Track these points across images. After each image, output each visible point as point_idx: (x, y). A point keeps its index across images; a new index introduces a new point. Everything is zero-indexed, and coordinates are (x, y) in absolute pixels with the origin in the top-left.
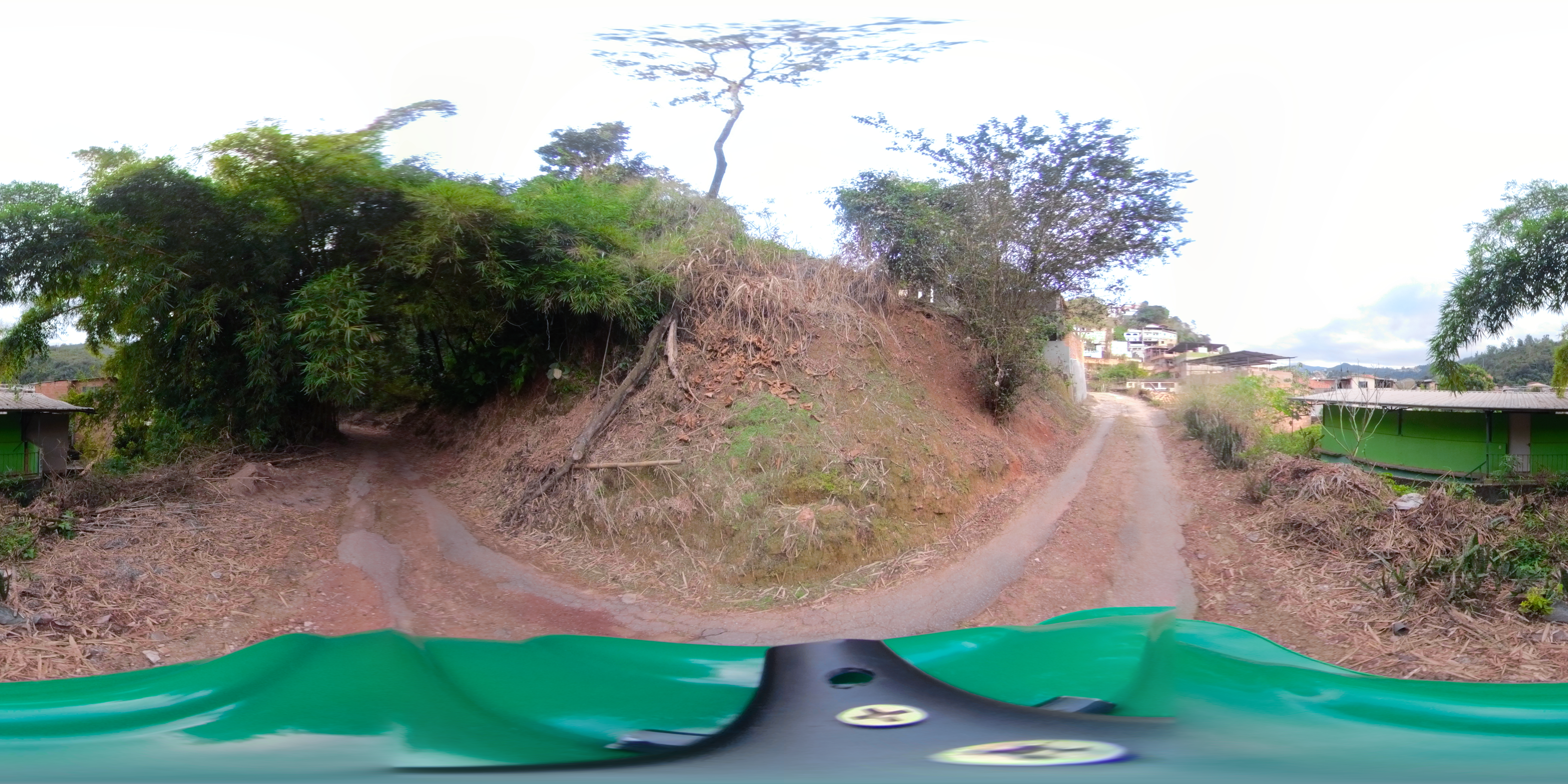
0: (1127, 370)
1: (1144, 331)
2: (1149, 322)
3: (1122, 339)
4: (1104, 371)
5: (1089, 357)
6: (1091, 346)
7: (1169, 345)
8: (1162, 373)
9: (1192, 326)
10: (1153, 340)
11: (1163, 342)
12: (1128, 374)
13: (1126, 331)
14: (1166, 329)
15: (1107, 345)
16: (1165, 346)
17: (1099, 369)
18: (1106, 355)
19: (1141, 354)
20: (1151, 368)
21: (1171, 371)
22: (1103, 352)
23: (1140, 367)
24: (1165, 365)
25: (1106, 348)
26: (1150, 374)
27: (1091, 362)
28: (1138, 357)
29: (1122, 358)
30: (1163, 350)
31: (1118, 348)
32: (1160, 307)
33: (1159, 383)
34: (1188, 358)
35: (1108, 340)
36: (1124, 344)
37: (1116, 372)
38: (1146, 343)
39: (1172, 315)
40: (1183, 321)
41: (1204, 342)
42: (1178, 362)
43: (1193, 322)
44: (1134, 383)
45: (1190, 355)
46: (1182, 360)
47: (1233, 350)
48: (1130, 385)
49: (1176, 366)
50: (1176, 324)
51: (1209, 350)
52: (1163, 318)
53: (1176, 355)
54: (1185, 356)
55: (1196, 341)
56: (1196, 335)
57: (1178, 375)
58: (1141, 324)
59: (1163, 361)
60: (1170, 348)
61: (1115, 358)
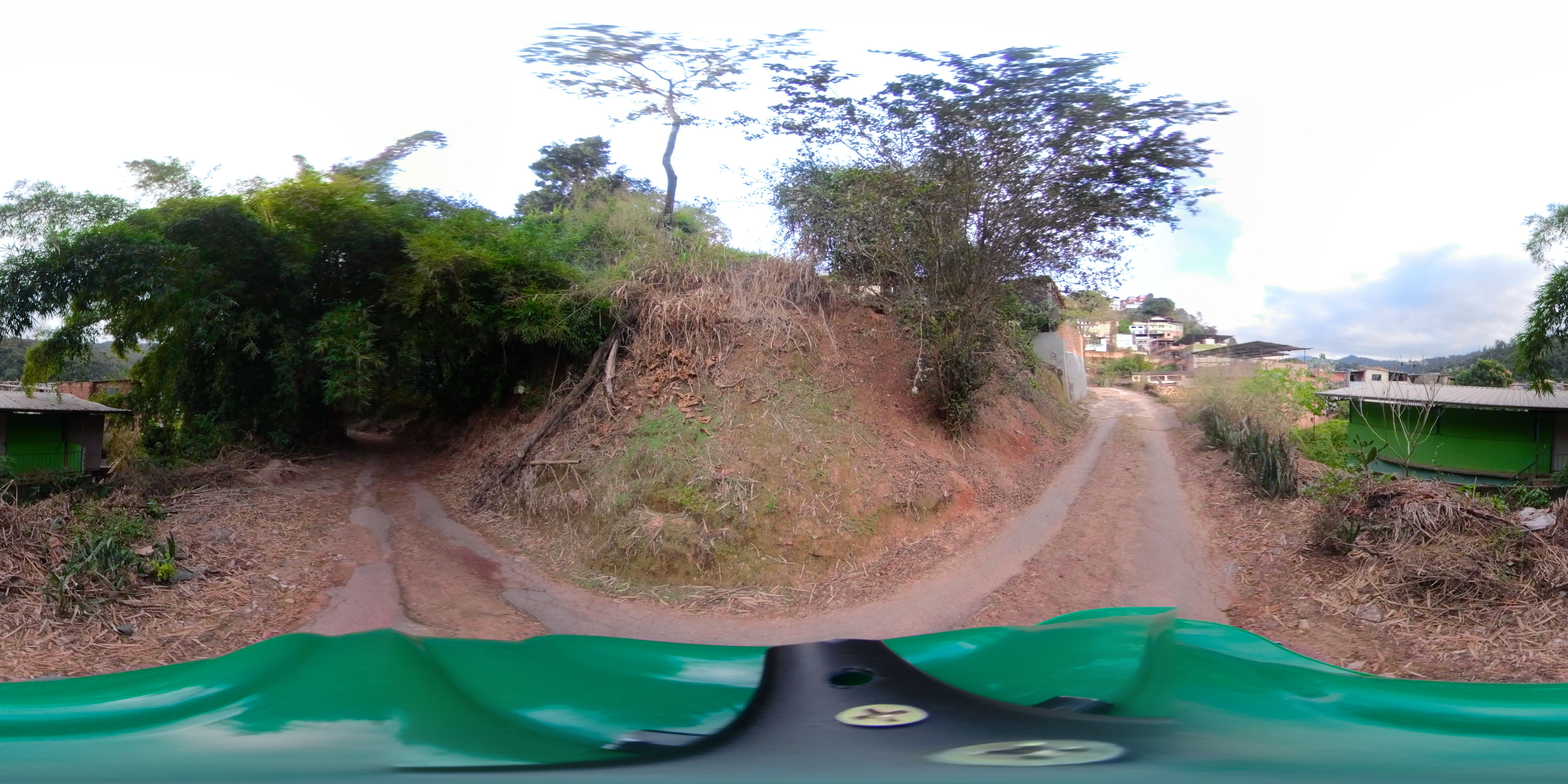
0: (1132, 363)
1: (1149, 324)
2: (1155, 315)
3: (1128, 332)
4: (1109, 365)
5: (1094, 351)
6: (1096, 340)
7: (1175, 337)
8: (1169, 365)
9: (1198, 319)
10: (1159, 332)
11: (1169, 335)
12: (1134, 367)
13: (1131, 324)
14: (1172, 321)
15: (1111, 339)
16: (1171, 338)
17: (1103, 363)
18: (1111, 348)
19: (1147, 347)
20: (1157, 361)
21: (1178, 363)
22: (1108, 346)
23: (1146, 360)
24: (1171, 357)
25: (1111, 341)
26: (1156, 367)
27: (1095, 356)
28: (1144, 350)
29: (1127, 351)
30: (1169, 342)
31: (1124, 341)
32: (1165, 299)
33: (1166, 377)
34: (1195, 350)
35: (1113, 333)
36: (1129, 337)
37: (1121, 366)
38: (1151, 335)
39: (1177, 306)
40: (1189, 313)
41: (1211, 333)
42: (1185, 354)
43: (1199, 314)
44: (1139, 377)
45: (1197, 347)
46: (1189, 352)
47: (1240, 341)
48: (1136, 379)
49: (1182, 358)
50: (1182, 316)
51: (1216, 342)
52: (1168, 310)
53: (1183, 347)
54: (1192, 348)
55: (1202, 333)
56: (1202, 327)
57: (1184, 368)
58: (1146, 316)
59: (1170, 353)
60: (1176, 340)
61: (1120, 351)
